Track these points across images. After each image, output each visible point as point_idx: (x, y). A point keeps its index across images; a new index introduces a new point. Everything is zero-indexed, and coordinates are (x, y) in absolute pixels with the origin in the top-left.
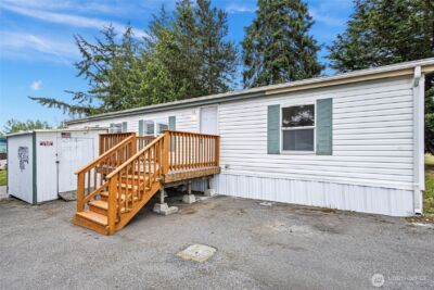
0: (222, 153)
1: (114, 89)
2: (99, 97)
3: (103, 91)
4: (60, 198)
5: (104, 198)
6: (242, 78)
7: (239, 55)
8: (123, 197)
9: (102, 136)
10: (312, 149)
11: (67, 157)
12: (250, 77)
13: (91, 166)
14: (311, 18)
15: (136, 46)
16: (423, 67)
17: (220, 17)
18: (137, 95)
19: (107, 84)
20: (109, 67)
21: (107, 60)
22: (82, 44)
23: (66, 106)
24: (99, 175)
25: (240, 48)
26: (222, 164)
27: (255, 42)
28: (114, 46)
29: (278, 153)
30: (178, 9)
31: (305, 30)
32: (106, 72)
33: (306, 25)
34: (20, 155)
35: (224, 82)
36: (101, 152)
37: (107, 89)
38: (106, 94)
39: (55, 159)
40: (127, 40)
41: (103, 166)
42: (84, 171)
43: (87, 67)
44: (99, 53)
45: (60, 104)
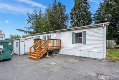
0: (62, 44)
1: (37, 27)
2: (33, 29)
3: (34, 27)
4: (25, 54)
5: (35, 53)
6: (70, 23)
7: (69, 17)
8: (39, 53)
9: (34, 40)
10: (82, 43)
11: (26, 44)
12: (72, 23)
13: (32, 47)
14: (90, 6)
15: (42, 15)
16: (104, 24)
17: (64, 7)
18: (42, 28)
19: (35, 25)
20: (35, 21)
21: (35, 19)
22: (29, 15)
23: (25, 31)
24: (34, 49)
25: (70, 15)
26: (62, 46)
27: (74, 13)
28: (37, 15)
29: (74, 44)
30: (53, 5)
31: (88, 9)
32: (35, 22)
33: (88, 8)
34: (16, 44)
35: (65, 24)
36: (34, 44)
37: (35, 26)
38: (35, 28)
39: (24, 45)
40: (40, 14)
41: (34, 47)
42: (31, 48)
43: (30, 21)
44: (33, 17)
45: (23, 31)
